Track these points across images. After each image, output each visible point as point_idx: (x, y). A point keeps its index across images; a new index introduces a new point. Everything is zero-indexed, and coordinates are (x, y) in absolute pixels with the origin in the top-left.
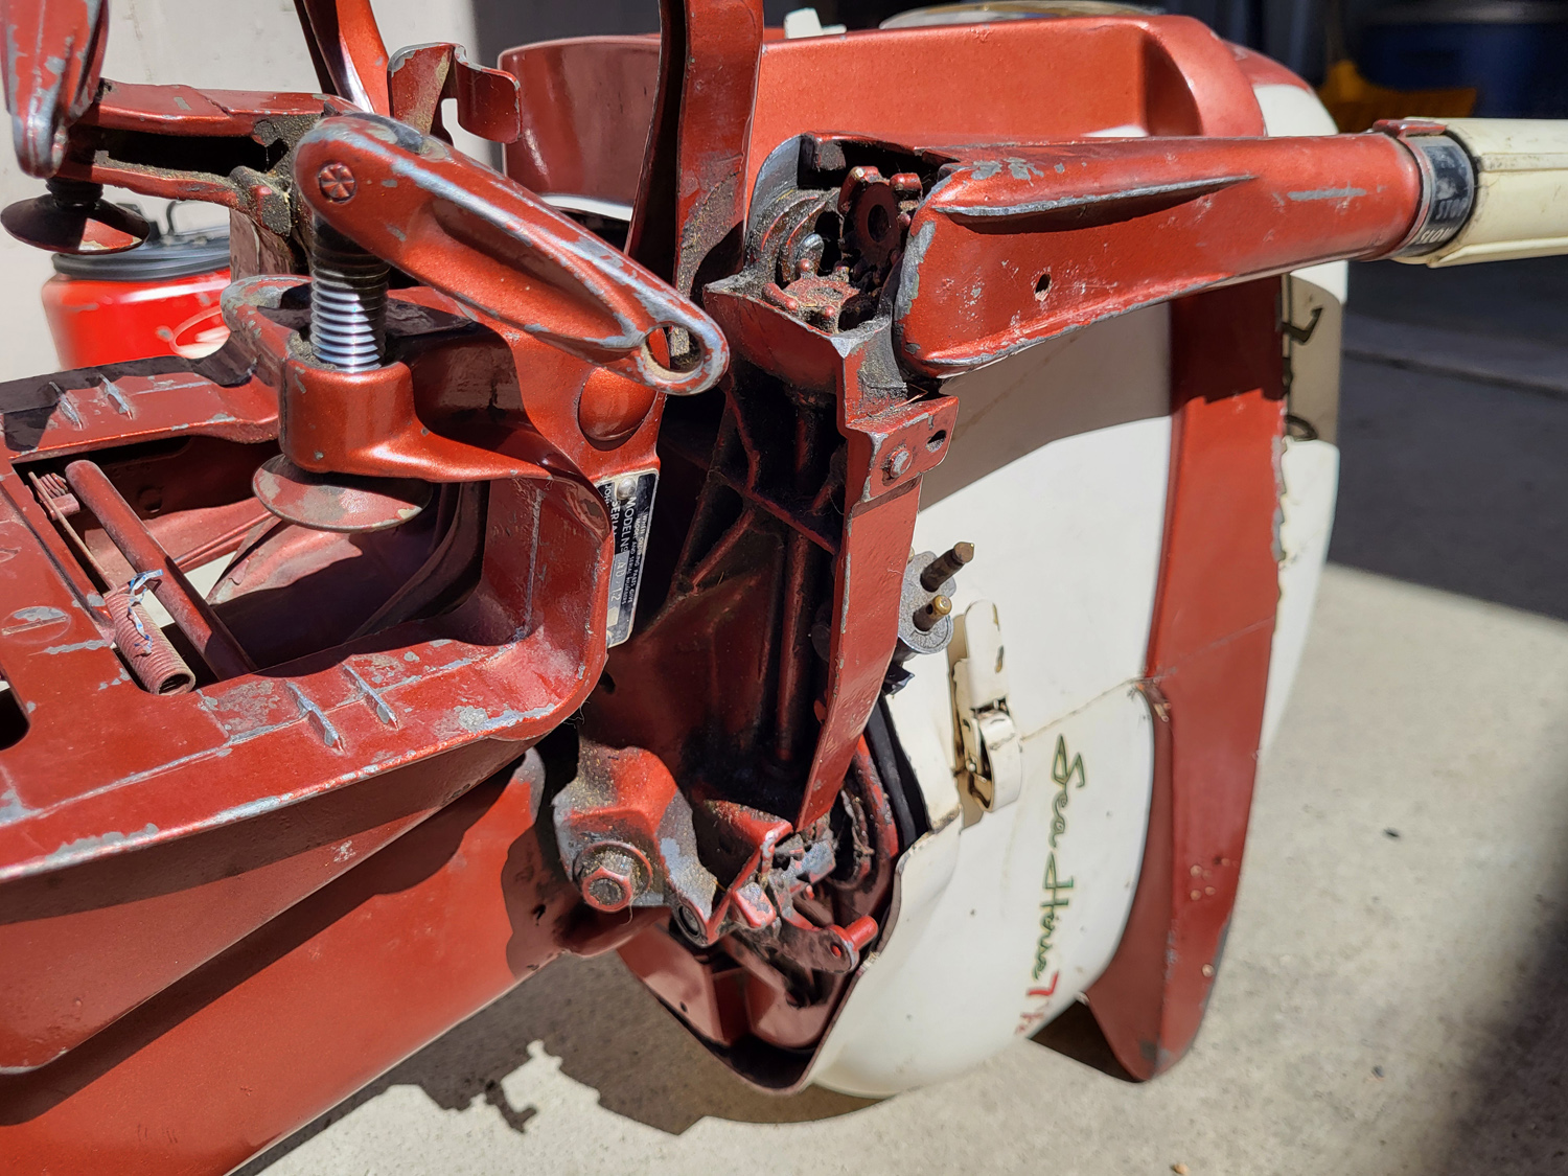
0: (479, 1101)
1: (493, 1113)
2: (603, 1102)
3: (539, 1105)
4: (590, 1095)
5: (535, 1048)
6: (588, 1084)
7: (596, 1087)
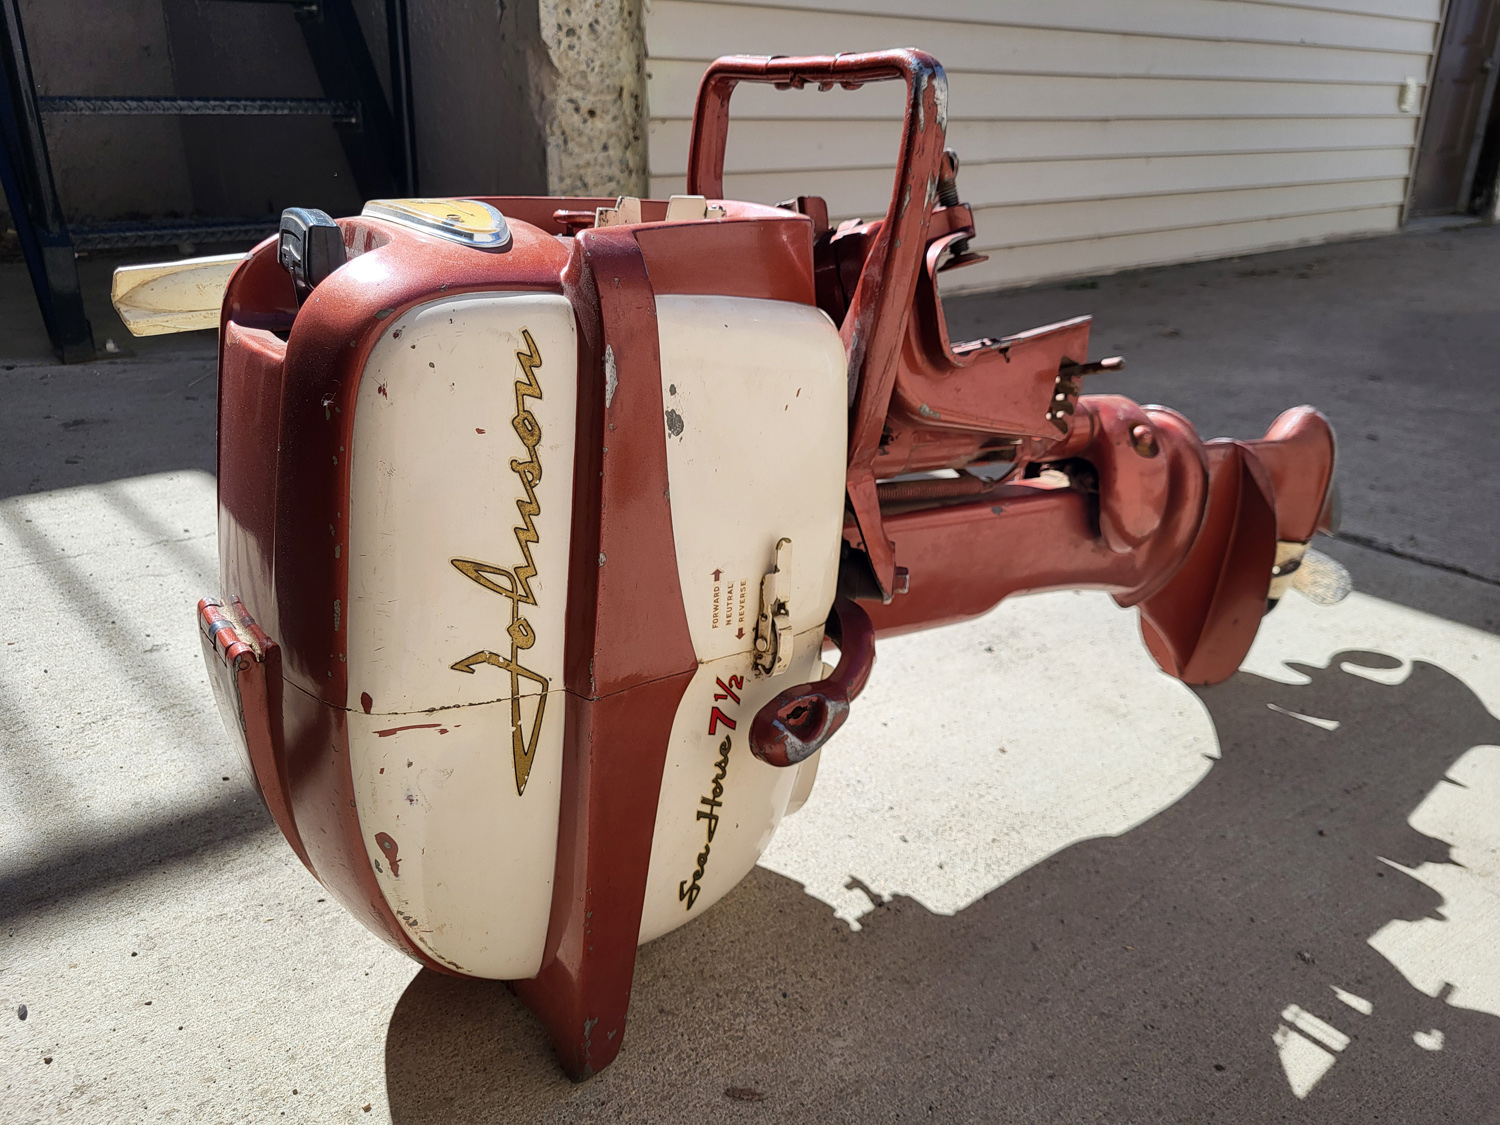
0: (886, 897)
1: (875, 888)
2: (801, 886)
3: (845, 890)
4: (811, 890)
5: (856, 926)
6: (813, 898)
7: (807, 895)
